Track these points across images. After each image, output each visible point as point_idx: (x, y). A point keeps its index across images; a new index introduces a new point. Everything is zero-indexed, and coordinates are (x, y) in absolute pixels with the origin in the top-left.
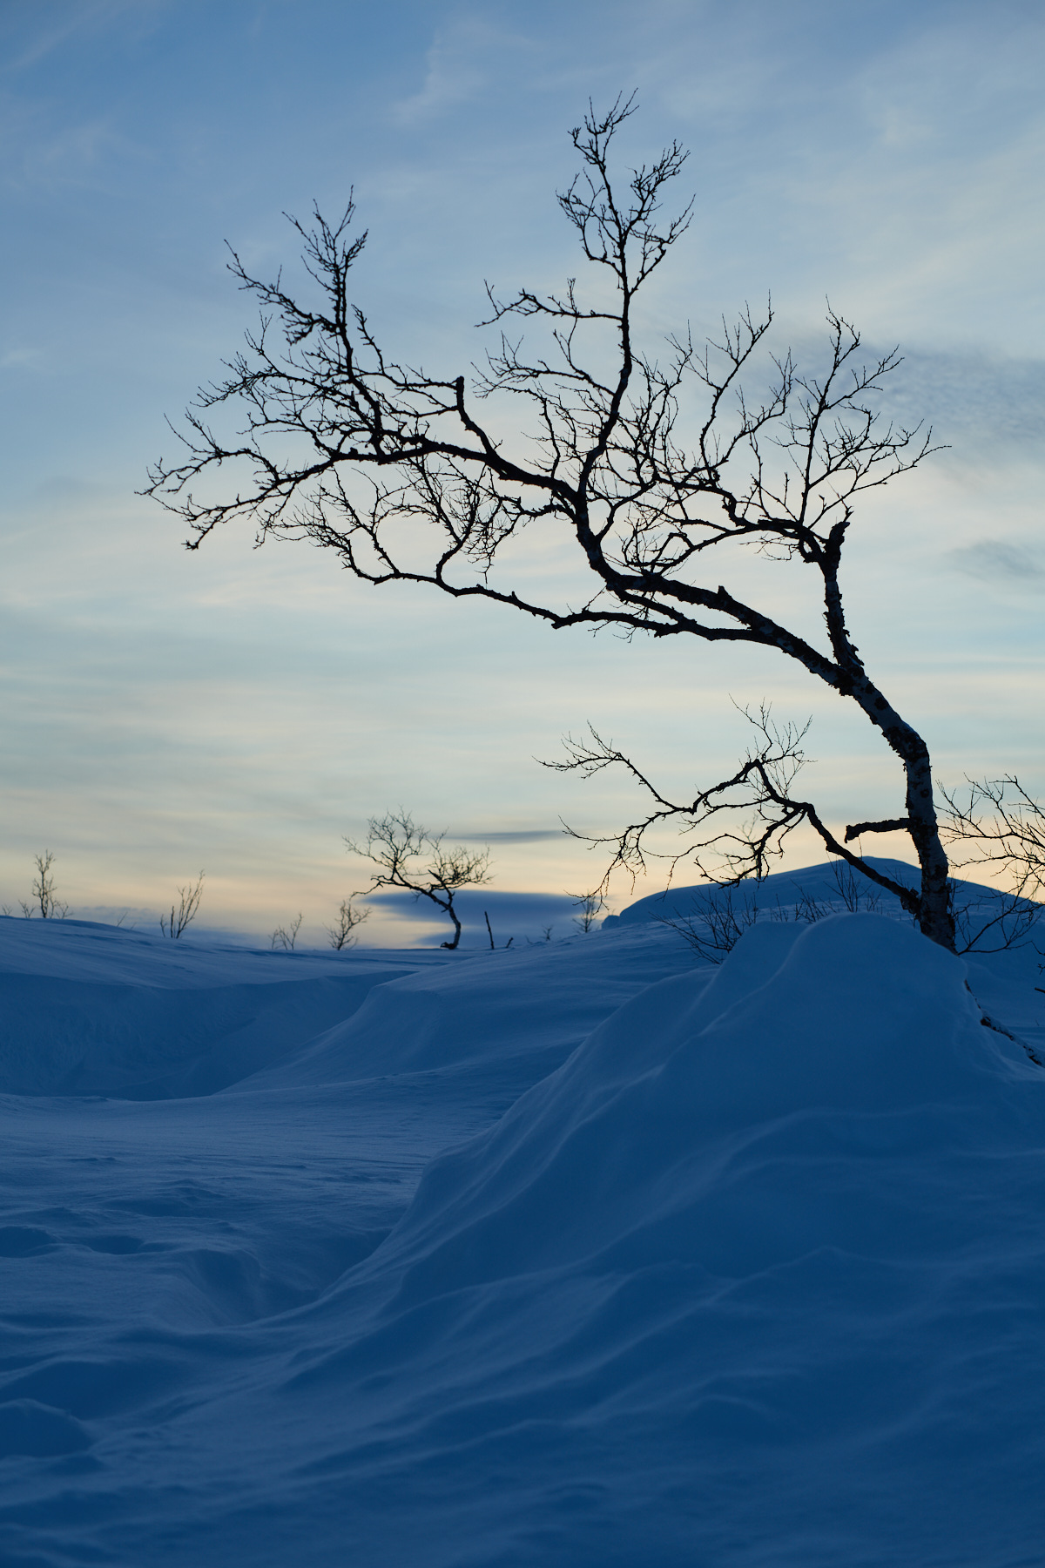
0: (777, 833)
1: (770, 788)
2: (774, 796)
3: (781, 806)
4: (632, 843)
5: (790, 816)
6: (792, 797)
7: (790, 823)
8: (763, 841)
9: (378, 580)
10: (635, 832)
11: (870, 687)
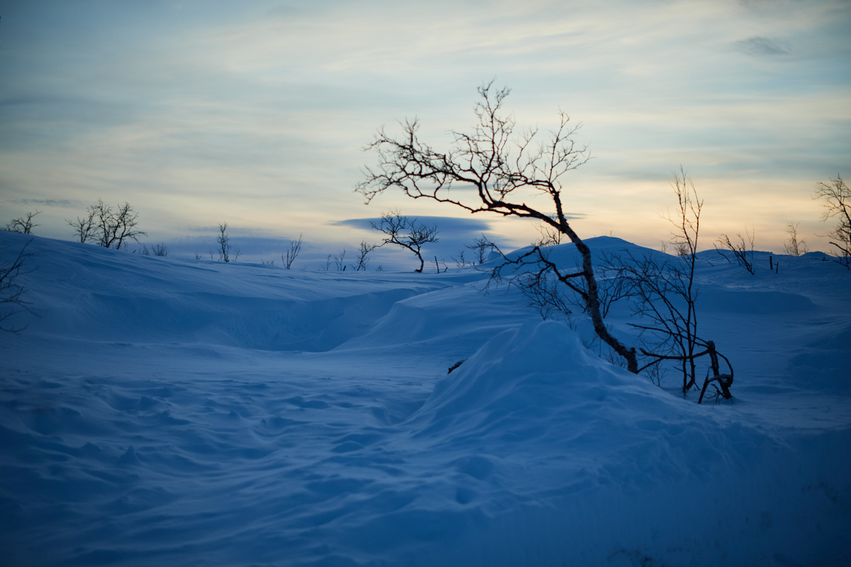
0: (544, 272)
1: (542, 257)
2: (543, 260)
3: (545, 263)
4: (497, 272)
5: (548, 267)
6: (549, 260)
7: (548, 269)
8: (540, 274)
9: (416, 197)
10: (498, 269)
11: (571, 231)
